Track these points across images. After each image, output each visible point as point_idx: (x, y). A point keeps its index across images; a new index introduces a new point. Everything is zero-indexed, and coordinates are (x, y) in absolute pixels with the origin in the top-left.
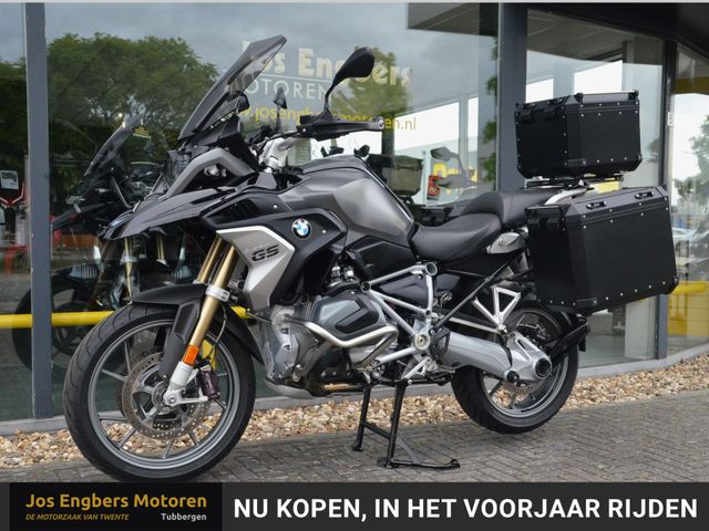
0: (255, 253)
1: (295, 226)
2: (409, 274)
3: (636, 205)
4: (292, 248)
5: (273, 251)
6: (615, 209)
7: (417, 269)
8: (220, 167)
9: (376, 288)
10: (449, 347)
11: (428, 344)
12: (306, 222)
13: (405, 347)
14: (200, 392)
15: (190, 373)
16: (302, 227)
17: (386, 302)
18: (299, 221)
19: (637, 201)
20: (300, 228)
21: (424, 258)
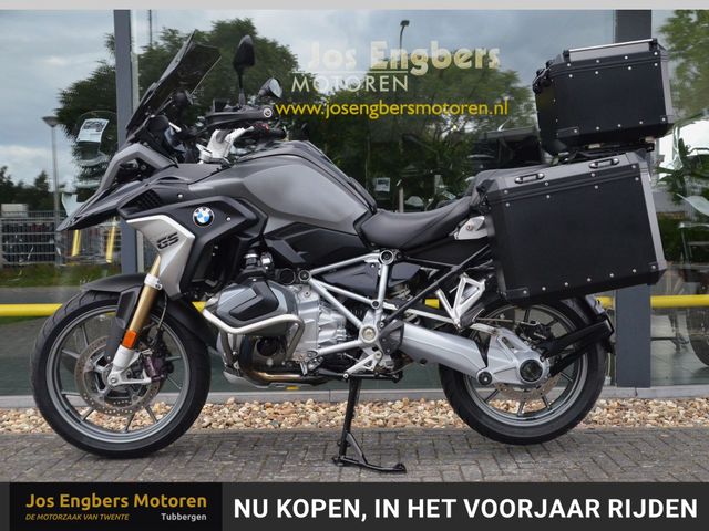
0: (159, 241)
1: (195, 214)
2: (363, 262)
3: (589, 174)
4: (191, 236)
5: (174, 238)
6: (551, 182)
7: (372, 258)
8: (139, 160)
9: (319, 277)
10: (404, 341)
11: (376, 336)
12: (208, 210)
13: (353, 339)
14: (144, 373)
15: (131, 356)
16: (203, 215)
17: (329, 291)
18: (201, 210)
19: (591, 170)
20: (201, 216)
21: (380, 246)
